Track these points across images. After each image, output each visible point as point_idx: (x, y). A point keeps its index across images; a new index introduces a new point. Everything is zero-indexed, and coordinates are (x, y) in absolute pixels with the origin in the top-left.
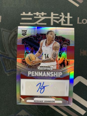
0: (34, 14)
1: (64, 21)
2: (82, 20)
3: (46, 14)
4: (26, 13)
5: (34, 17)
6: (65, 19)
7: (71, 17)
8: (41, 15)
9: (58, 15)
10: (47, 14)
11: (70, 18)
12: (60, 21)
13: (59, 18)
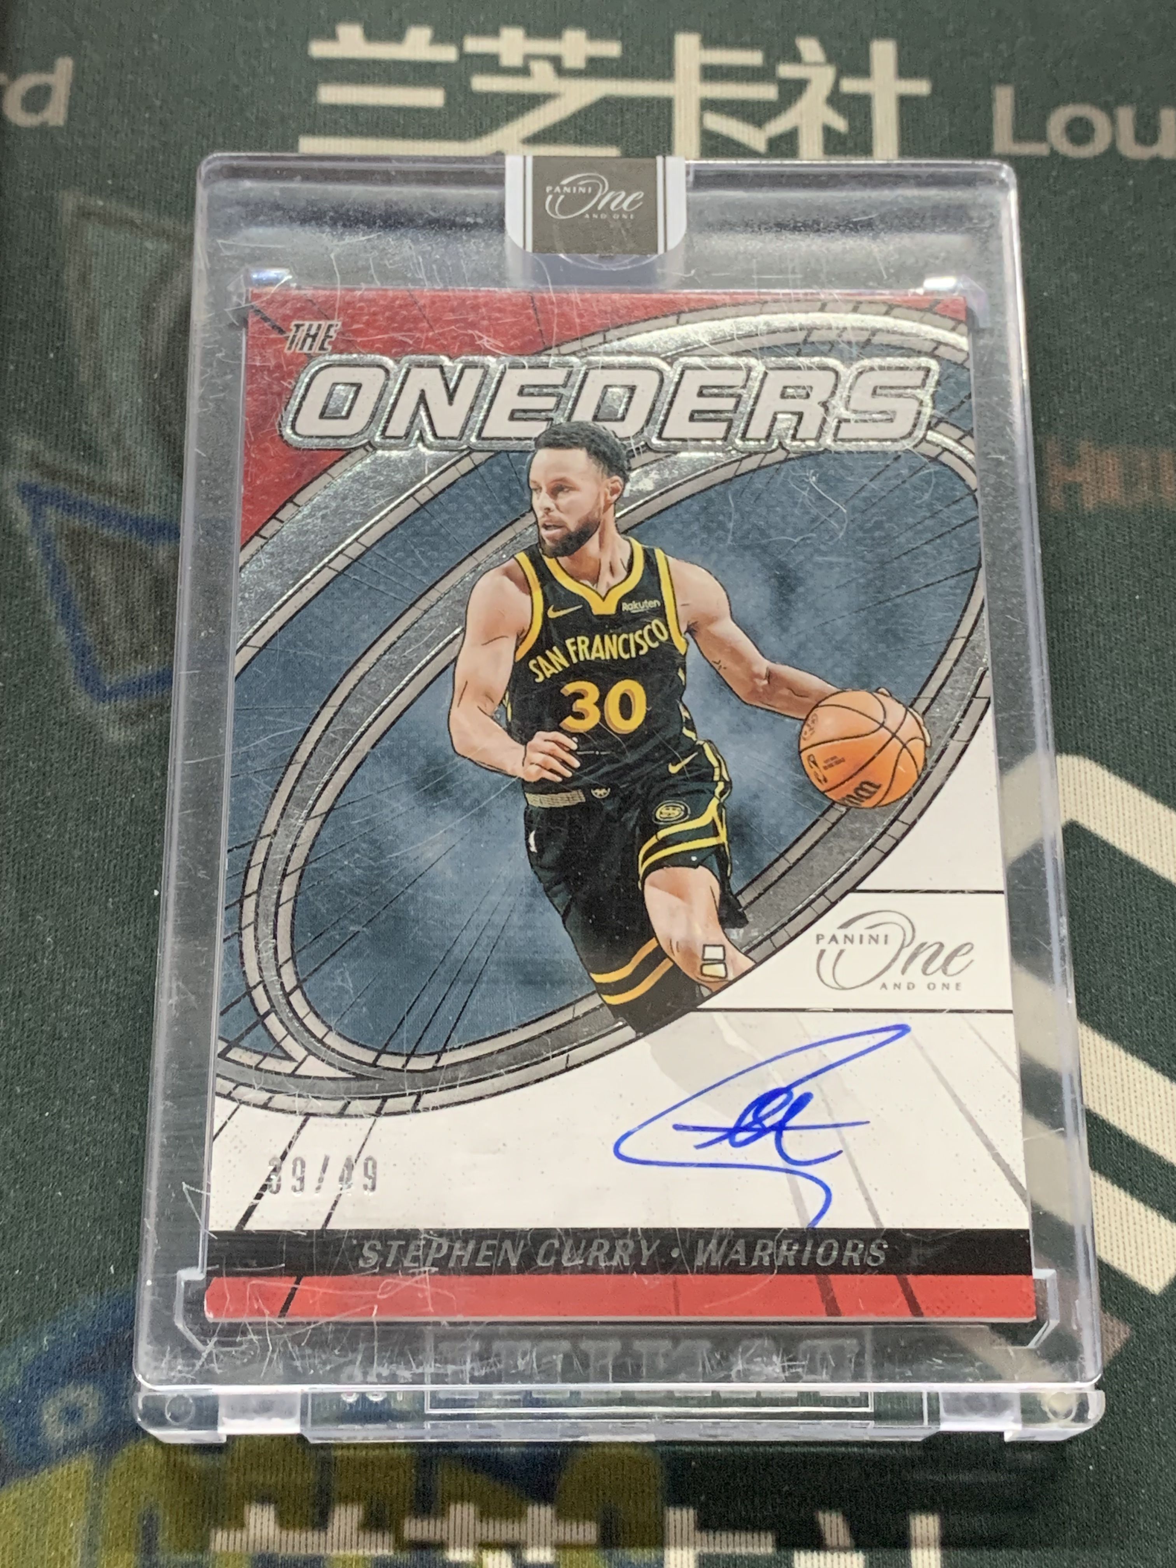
0: (474, 45)
1: (828, 131)
2: (1045, 118)
3: (612, 49)
4: (371, 35)
5: (466, 88)
6: (836, 99)
7: (921, 87)
8: (556, 61)
9: (754, 58)
10: (625, 49)
11: (904, 101)
12: (778, 126)
13: (768, 92)
